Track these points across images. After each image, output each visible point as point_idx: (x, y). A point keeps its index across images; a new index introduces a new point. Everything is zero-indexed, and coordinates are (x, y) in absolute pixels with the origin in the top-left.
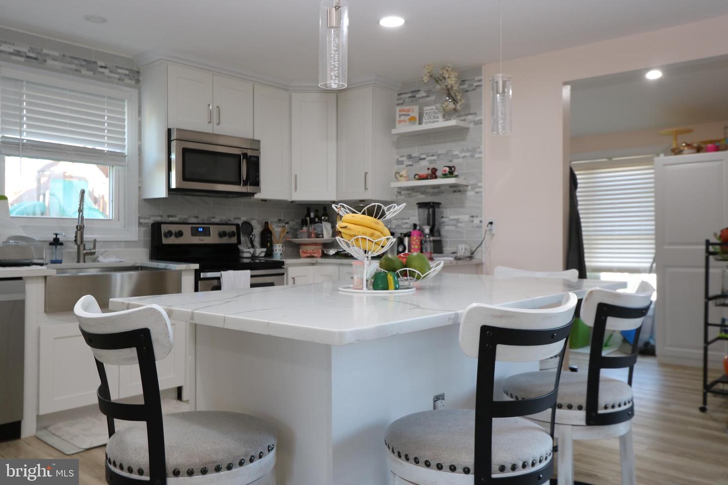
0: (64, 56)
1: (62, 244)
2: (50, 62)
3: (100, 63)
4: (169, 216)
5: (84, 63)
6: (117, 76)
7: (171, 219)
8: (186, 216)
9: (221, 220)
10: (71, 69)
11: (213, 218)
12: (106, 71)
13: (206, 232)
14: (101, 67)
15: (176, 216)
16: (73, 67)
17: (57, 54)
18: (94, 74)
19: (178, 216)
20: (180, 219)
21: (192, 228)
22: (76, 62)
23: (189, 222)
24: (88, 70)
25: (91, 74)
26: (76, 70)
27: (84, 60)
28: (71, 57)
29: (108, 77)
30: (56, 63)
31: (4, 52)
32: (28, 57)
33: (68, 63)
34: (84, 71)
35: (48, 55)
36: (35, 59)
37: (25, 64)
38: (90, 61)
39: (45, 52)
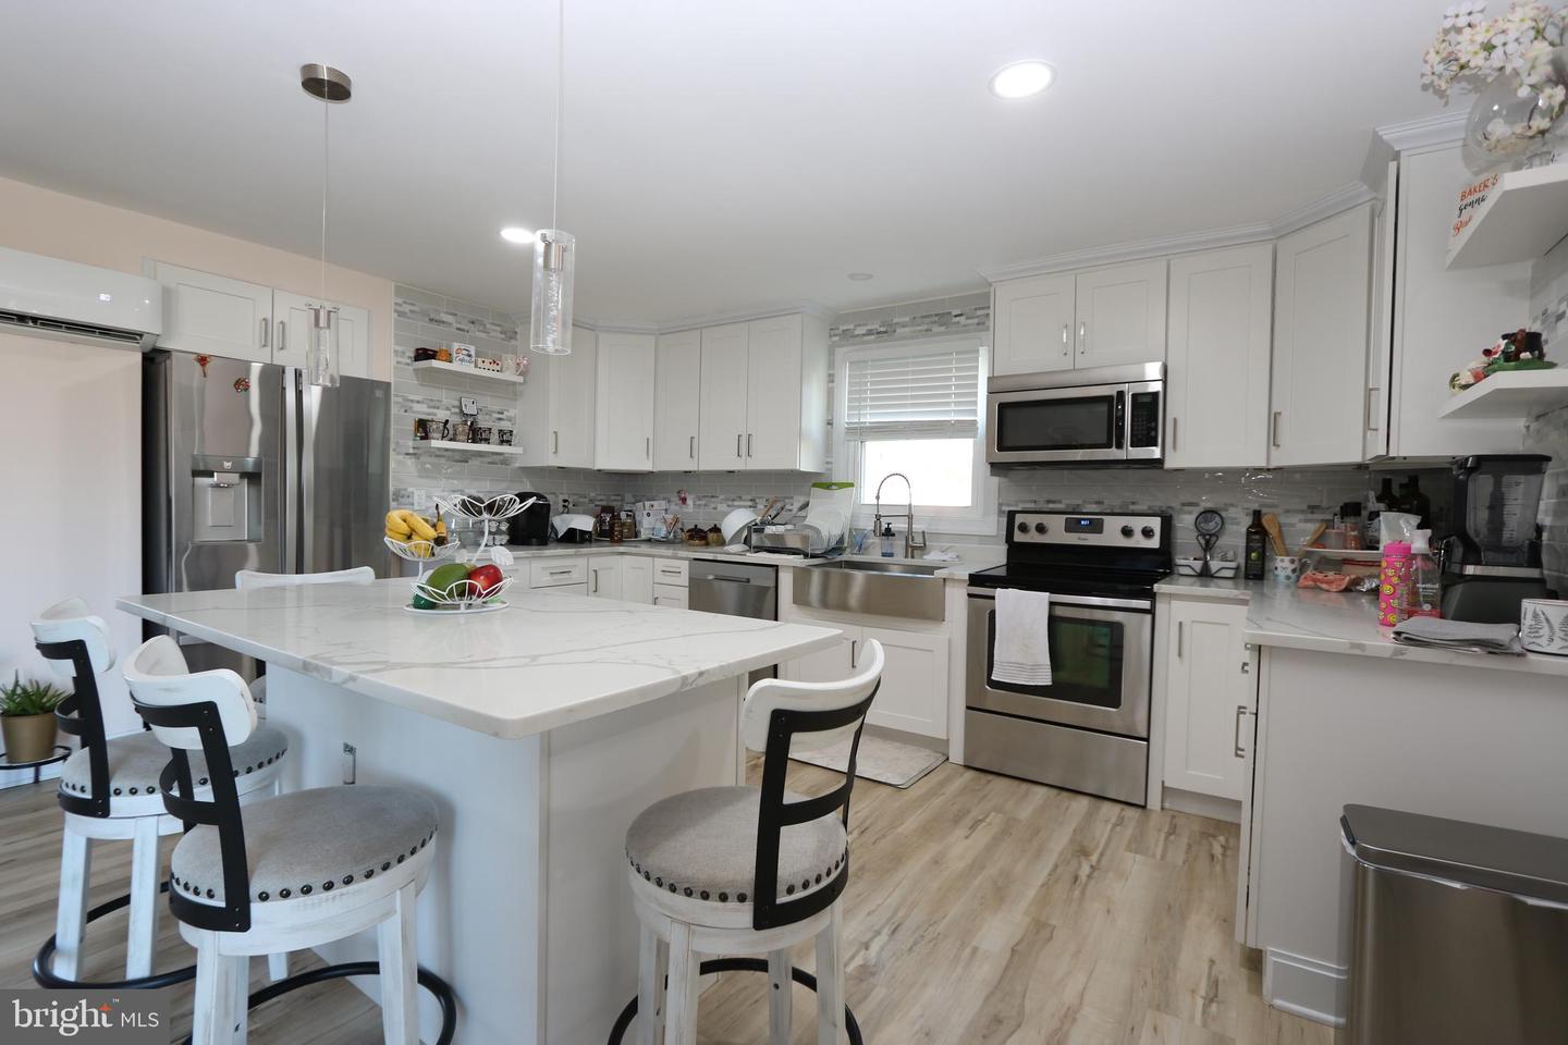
0: (914, 318)
1: (893, 535)
2: (899, 331)
3: (954, 313)
4: (1049, 502)
5: (936, 319)
6: (976, 321)
7: (1051, 506)
8: (1080, 502)
9: (1150, 507)
10: (920, 331)
12: (962, 320)
13: (1096, 527)
14: (956, 316)
15: (1060, 502)
16: (924, 327)
17: (907, 319)
18: (947, 328)
19: (1064, 501)
20: (1068, 505)
21: (1067, 519)
22: (928, 320)
23: (1085, 511)
24: (940, 325)
25: (943, 329)
26: (927, 330)
27: (936, 315)
28: (923, 317)
29: (965, 326)
30: (907, 329)
31: (858, 335)
32: (878, 333)
33: (919, 325)
34: (936, 329)
35: (898, 323)
36: (885, 332)
37: (874, 341)
38: (943, 314)
39: (896, 320)
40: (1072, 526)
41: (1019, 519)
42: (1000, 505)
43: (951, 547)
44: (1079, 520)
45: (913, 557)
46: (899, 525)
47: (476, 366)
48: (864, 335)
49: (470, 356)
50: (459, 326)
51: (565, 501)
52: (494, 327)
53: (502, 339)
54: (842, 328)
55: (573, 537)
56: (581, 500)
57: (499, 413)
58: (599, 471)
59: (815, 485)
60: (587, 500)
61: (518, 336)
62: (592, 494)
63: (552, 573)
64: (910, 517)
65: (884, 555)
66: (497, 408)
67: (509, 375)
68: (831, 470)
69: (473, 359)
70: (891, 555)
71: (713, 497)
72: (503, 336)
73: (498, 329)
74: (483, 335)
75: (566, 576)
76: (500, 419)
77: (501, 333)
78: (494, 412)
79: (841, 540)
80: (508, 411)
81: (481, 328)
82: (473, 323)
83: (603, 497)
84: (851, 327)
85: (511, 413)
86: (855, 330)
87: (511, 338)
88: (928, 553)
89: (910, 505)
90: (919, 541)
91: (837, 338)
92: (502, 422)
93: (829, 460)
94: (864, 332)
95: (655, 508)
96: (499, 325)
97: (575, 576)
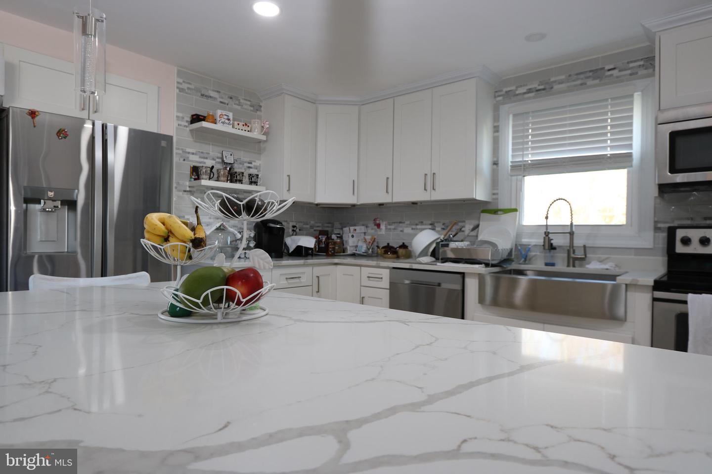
0: (570, 76)
1: (554, 248)
2: (556, 87)
3: (607, 67)
5: (591, 74)
6: (629, 72)
10: (576, 86)
12: (615, 73)
14: (609, 70)
16: (579, 82)
17: (563, 77)
18: (600, 81)
22: (582, 76)
24: (595, 79)
25: (597, 81)
26: (581, 84)
27: (590, 71)
28: (577, 74)
29: (617, 77)
30: (563, 85)
31: (520, 94)
32: (537, 91)
33: (574, 81)
34: (590, 82)
35: (555, 82)
36: (544, 89)
37: (534, 98)
38: (597, 70)
39: (552, 79)
41: (680, 233)
42: (656, 222)
45: (574, 266)
46: (561, 241)
47: (233, 127)
48: (525, 93)
49: (229, 120)
50: (222, 100)
51: (294, 227)
52: (245, 102)
53: (251, 110)
54: (505, 90)
55: (301, 252)
56: (305, 226)
57: (249, 163)
58: (317, 205)
59: (484, 211)
60: (308, 226)
61: (262, 109)
62: (312, 222)
63: (287, 278)
64: (572, 234)
65: (547, 264)
66: (248, 160)
67: (256, 134)
68: (497, 199)
69: (231, 122)
70: (553, 265)
71: (400, 222)
72: (252, 108)
73: (249, 103)
74: (239, 108)
75: (297, 280)
76: (249, 167)
77: (251, 106)
78: (246, 162)
79: (510, 253)
80: (255, 162)
81: (237, 102)
82: (231, 98)
83: (320, 225)
84: (513, 88)
85: (257, 163)
86: (516, 90)
87: (257, 110)
88: (589, 263)
89: (572, 224)
90: (579, 254)
91: (500, 98)
92: (251, 170)
93: (495, 192)
94: (525, 91)
95: (357, 231)
96: (249, 101)
97: (304, 280)
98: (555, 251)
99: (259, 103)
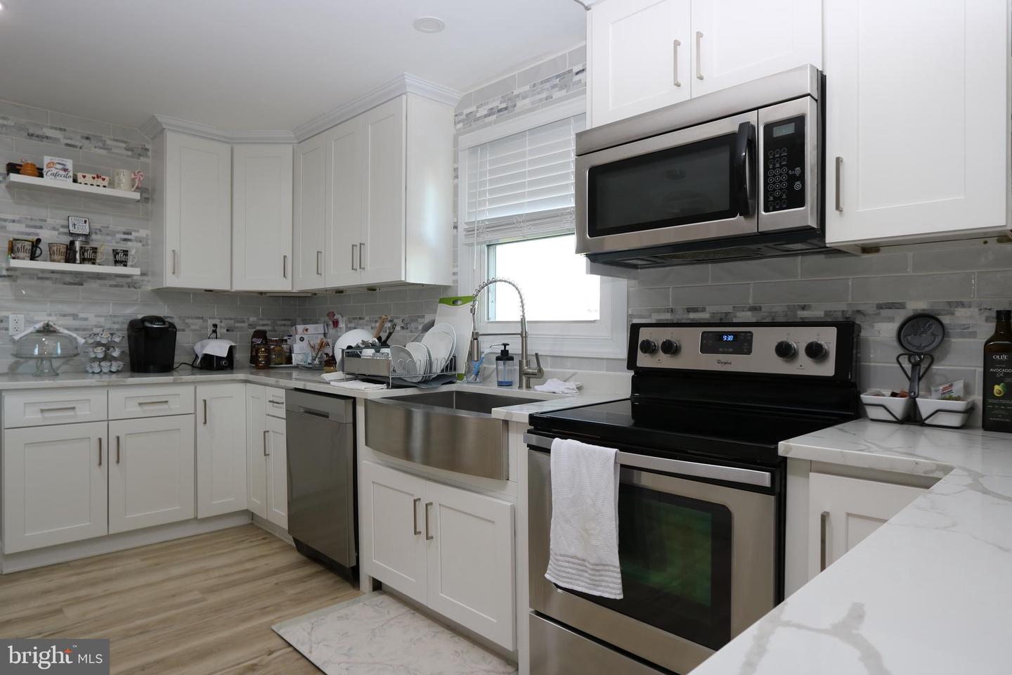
0: (534, 85)
2: (521, 104)
3: (576, 69)
4: (689, 310)
5: (557, 81)
7: (693, 316)
8: (728, 309)
9: (827, 313)
10: (541, 100)
11: (803, 308)
13: (743, 345)
14: (577, 73)
15: (704, 310)
16: (544, 95)
17: (527, 88)
18: (567, 91)
19: (709, 309)
21: (703, 333)
22: (548, 85)
23: (735, 320)
24: (561, 88)
25: (563, 93)
26: (547, 98)
27: (557, 77)
28: (542, 83)
30: (527, 101)
31: (480, 118)
32: (500, 111)
33: (539, 93)
34: (557, 94)
35: (518, 96)
36: (506, 109)
37: (495, 122)
38: (564, 73)
39: (516, 93)
40: (711, 344)
41: (644, 334)
42: (629, 317)
43: (574, 375)
44: (721, 335)
45: (528, 387)
46: (515, 348)
47: (75, 181)
48: (486, 116)
49: (65, 170)
50: (69, 142)
51: (215, 326)
52: (115, 143)
53: (128, 156)
54: (466, 111)
55: (210, 364)
56: (237, 325)
57: (125, 233)
59: (442, 301)
60: (245, 325)
61: (150, 153)
62: (252, 319)
64: (524, 336)
65: (501, 384)
66: (123, 229)
67: (124, 191)
68: (456, 281)
69: (71, 174)
70: (509, 384)
71: (360, 318)
72: (130, 153)
73: (123, 145)
74: (104, 152)
76: (125, 240)
77: (127, 149)
78: (118, 232)
80: (137, 231)
81: (100, 144)
82: (88, 138)
83: (269, 322)
84: (473, 109)
85: (143, 233)
86: (477, 111)
87: (140, 155)
89: (523, 322)
90: (533, 368)
91: (460, 125)
92: (129, 243)
93: (455, 270)
94: (485, 112)
95: (309, 332)
96: (123, 142)
97: (175, 406)
98: (511, 362)
99: (145, 145)
